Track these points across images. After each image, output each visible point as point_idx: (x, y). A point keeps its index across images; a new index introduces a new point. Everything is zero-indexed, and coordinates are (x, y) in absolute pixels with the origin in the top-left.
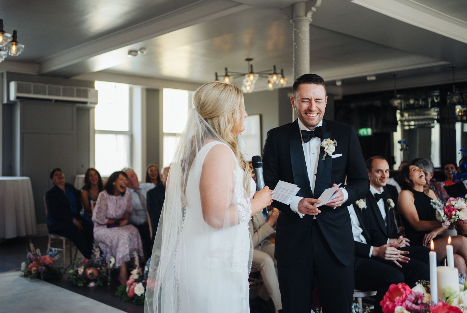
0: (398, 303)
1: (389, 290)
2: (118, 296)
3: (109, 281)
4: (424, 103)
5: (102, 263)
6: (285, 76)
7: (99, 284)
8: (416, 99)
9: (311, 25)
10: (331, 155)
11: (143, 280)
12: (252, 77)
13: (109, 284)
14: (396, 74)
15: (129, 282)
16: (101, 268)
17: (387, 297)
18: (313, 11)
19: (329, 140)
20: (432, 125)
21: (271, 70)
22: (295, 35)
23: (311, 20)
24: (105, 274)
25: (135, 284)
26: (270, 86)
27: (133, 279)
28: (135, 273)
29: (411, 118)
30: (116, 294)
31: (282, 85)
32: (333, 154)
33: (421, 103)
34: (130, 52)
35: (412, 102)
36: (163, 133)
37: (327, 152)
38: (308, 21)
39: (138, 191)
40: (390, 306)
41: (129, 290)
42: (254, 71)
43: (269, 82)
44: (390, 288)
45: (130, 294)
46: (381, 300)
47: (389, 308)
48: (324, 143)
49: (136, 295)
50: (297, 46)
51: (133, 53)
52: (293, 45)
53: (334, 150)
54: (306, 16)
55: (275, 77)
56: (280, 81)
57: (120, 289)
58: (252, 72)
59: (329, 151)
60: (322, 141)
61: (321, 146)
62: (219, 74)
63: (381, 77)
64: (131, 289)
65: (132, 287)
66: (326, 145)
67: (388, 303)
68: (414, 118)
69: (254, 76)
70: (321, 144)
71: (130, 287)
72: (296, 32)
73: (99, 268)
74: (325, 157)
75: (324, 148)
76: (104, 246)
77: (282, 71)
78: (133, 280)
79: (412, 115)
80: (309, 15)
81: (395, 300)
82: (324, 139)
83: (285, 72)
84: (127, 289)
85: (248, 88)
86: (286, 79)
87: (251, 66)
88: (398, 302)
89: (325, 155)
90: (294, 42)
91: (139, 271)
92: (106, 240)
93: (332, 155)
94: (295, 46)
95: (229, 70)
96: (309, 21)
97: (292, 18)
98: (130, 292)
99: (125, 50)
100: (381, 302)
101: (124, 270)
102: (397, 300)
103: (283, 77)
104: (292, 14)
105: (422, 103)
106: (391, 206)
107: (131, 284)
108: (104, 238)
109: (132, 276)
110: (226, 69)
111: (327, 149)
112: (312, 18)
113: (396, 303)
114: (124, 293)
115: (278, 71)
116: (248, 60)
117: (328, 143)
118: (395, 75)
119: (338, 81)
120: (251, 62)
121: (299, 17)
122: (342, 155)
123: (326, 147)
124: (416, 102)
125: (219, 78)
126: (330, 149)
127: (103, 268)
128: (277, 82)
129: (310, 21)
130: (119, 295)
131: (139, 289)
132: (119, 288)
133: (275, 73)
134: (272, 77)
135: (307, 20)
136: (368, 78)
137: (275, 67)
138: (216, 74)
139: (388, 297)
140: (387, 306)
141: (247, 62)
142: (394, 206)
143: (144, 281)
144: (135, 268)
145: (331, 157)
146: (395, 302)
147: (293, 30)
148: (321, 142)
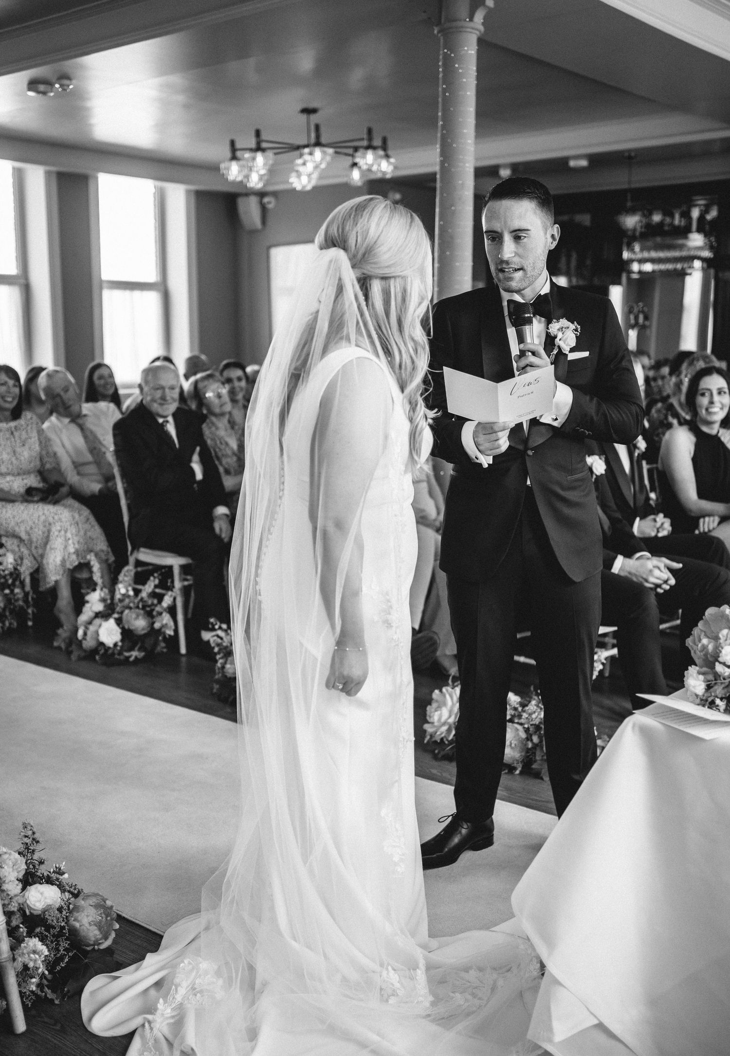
0: (726, 640)
1: (704, 617)
2: (59, 648)
3: (31, 616)
4: (683, 223)
5: (14, 581)
6: (390, 152)
7: (10, 624)
8: (669, 213)
9: (481, 41)
10: (567, 353)
11: (113, 613)
12: (318, 153)
13: (30, 623)
14: (633, 154)
15: (83, 618)
16: (12, 591)
17: (699, 631)
18: (488, 7)
19: (564, 322)
20: (689, 271)
21: (362, 139)
22: (444, 65)
23: (482, 28)
24: (21, 603)
25: (97, 621)
26: (356, 175)
27: (92, 611)
28: (95, 601)
29: (646, 255)
30: (56, 644)
31: (384, 173)
32: (572, 350)
33: (677, 222)
34: (33, 85)
35: (657, 218)
36: (101, 281)
37: (559, 347)
38: (473, 31)
39: (80, 421)
40: (711, 647)
41: (85, 634)
42: (323, 140)
43: (355, 165)
44: (706, 613)
45: (89, 644)
46: (689, 637)
47: (708, 650)
48: (554, 327)
49: (102, 644)
50: (450, 94)
51: (42, 87)
52: (440, 89)
53: (573, 343)
54: (471, 19)
55: (370, 156)
56: (379, 165)
57: (63, 633)
58: (318, 144)
59: (565, 343)
60: (549, 322)
61: (547, 332)
62: (238, 145)
63: (598, 161)
64: (89, 633)
65: (92, 628)
66: (559, 330)
67: (705, 641)
68: (654, 254)
69: (324, 153)
70: (548, 328)
71: (87, 628)
72: (446, 57)
73: (7, 591)
74: (554, 357)
75: (556, 337)
76: (16, 541)
77: (385, 140)
78: (92, 614)
79: (649, 249)
80: (479, 17)
81: (720, 636)
82: (554, 320)
83: (390, 143)
84: (80, 633)
85: (304, 180)
86: (392, 160)
87: (317, 128)
88: (725, 638)
89: (555, 352)
90: (441, 81)
91: (103, 595)
92: (17, 529)
93: (570, 352)
94: (444, 91)
95: (264, 136)
96: (478, 33)
97: (439, 23)
98: (88, 637)
99: (22, 77)
100: (689, 642)
101: (65, 593)
102: (723, 636)
103: (387, 156)
104: (440, 12)
105: (680, 221)
106: (638, 448)
107: (90, 623)
108: (12, 524)
109: (87, 606)
110: (258, 133)
111: (560, 340)
112: (483, 24)
113: (721, 641)
114: (73, 640)
115: (377, 142)
116: (308, 111)
117: (563, 327)
118: (630, 158)
119: (505, 166)
120: (314, 118)
121: (455, 20)
122: (590, 354)
123: (560, 335)
124: (668, 220)
125: (239, 154)
126: (566, 339)
127: (17, 590)
128: (375, 168)
129: (480, 31)
130: (63, 646)
131: (110, 633)
132: (60, 631)
133: (369, 147)
134: (364, 157)
135: (473, 28)
136: (572, 163)
137: (370, 131)
138: (232, 143)
139: (702, 631)
140: (704, 647)
141: (304, 117)
142: (646, 449)
143: (116, 616)
144: (94, 590)
145: (566, 355)
146: (720, 639)
147: (441, 52)
148: (548, 325)
